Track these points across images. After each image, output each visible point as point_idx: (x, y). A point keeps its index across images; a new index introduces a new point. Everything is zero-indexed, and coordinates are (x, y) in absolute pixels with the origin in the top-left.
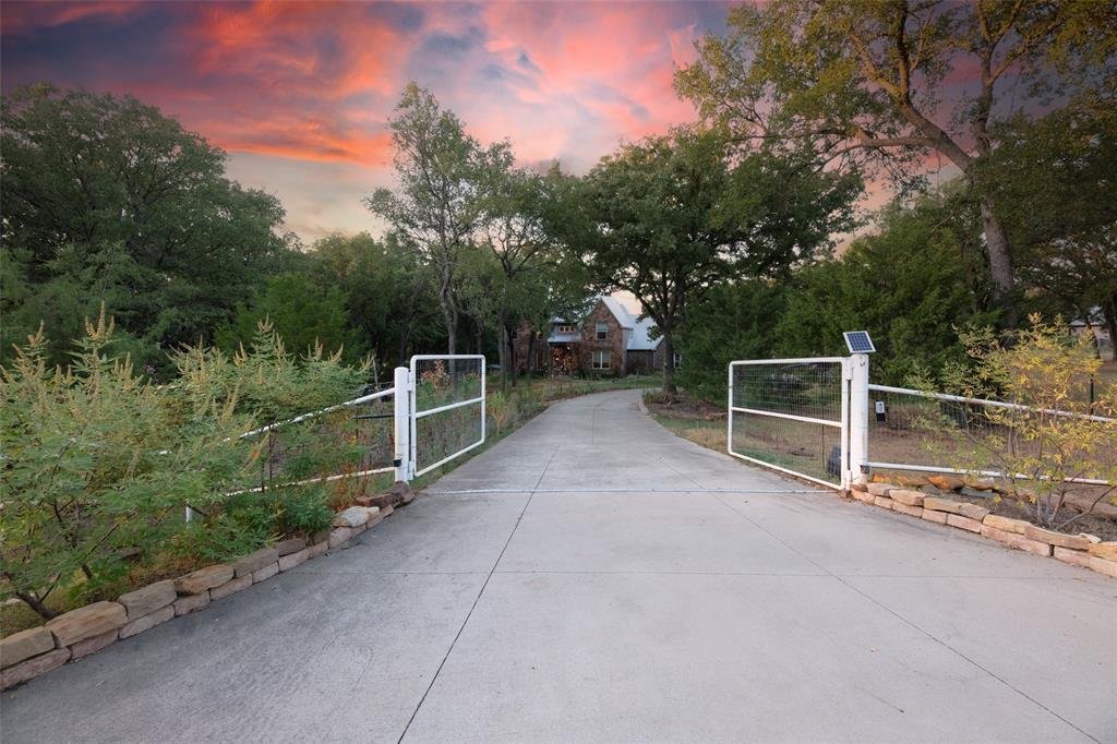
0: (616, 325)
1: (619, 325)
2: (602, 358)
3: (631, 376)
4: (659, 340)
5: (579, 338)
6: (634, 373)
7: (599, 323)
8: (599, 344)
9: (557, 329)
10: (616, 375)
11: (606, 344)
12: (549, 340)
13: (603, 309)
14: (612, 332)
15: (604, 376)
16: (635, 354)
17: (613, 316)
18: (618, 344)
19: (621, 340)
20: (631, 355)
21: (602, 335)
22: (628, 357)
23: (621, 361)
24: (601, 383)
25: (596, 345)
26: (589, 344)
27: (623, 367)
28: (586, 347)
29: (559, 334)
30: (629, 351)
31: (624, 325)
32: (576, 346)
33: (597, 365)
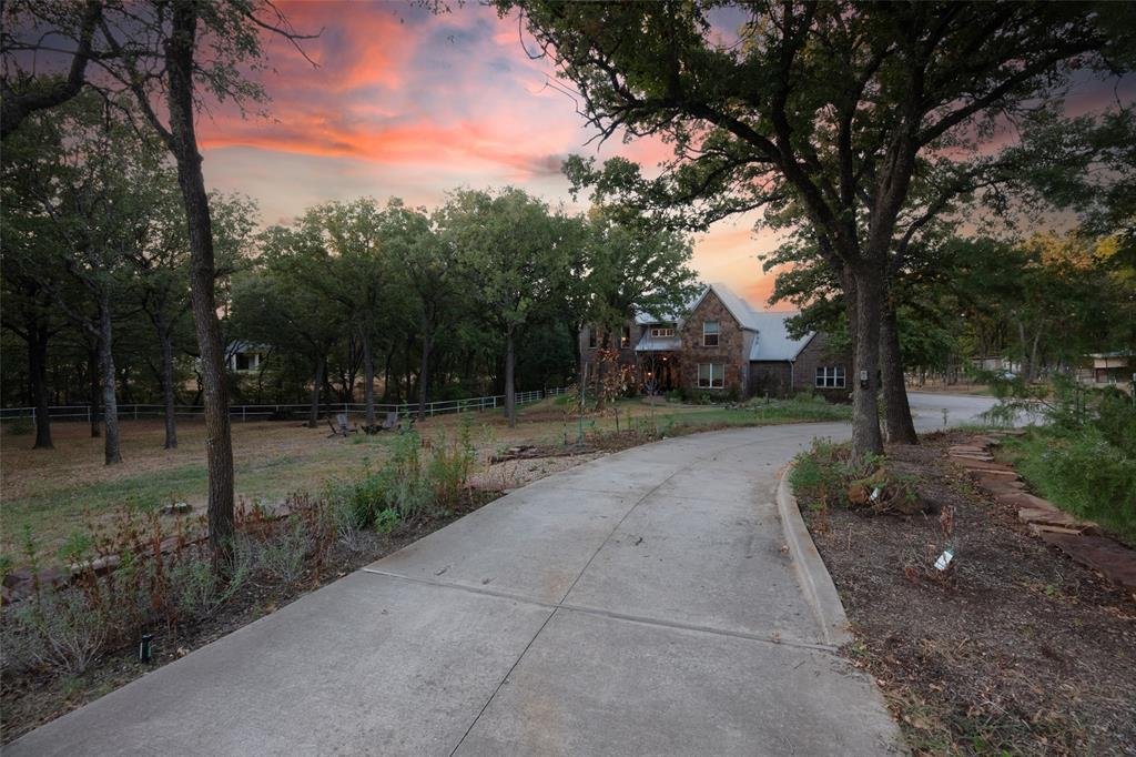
0: (733, 325)
1: (738, 324)
2: (711, 373)
3: (756, 400)
4: (805, 339)
5: (679, 344)
6: (762, 395)
7: (709, 322)
8: (708, 353)
9: (649, 333)
10: (732, 396)
11: (717, 353)
12: (638, 348)
13: (713, 301)
14: (727, 334)
15: (716, 399)
16: (761, 366)
17: (728, 312)
18: (736, 352)
19: (740, 347)
20: (757, 368)
21: (712, 340)
22: (751, 372)
23: (740, 376)
24: (710, 411)
25: (702, 354)
26: (693, 352)
27: (743, 386)
28: (688, 357)
29: (651, 340)
30: (752, 362)
31: (744, 323)
32: (674, 357)
33: (705, 382)
